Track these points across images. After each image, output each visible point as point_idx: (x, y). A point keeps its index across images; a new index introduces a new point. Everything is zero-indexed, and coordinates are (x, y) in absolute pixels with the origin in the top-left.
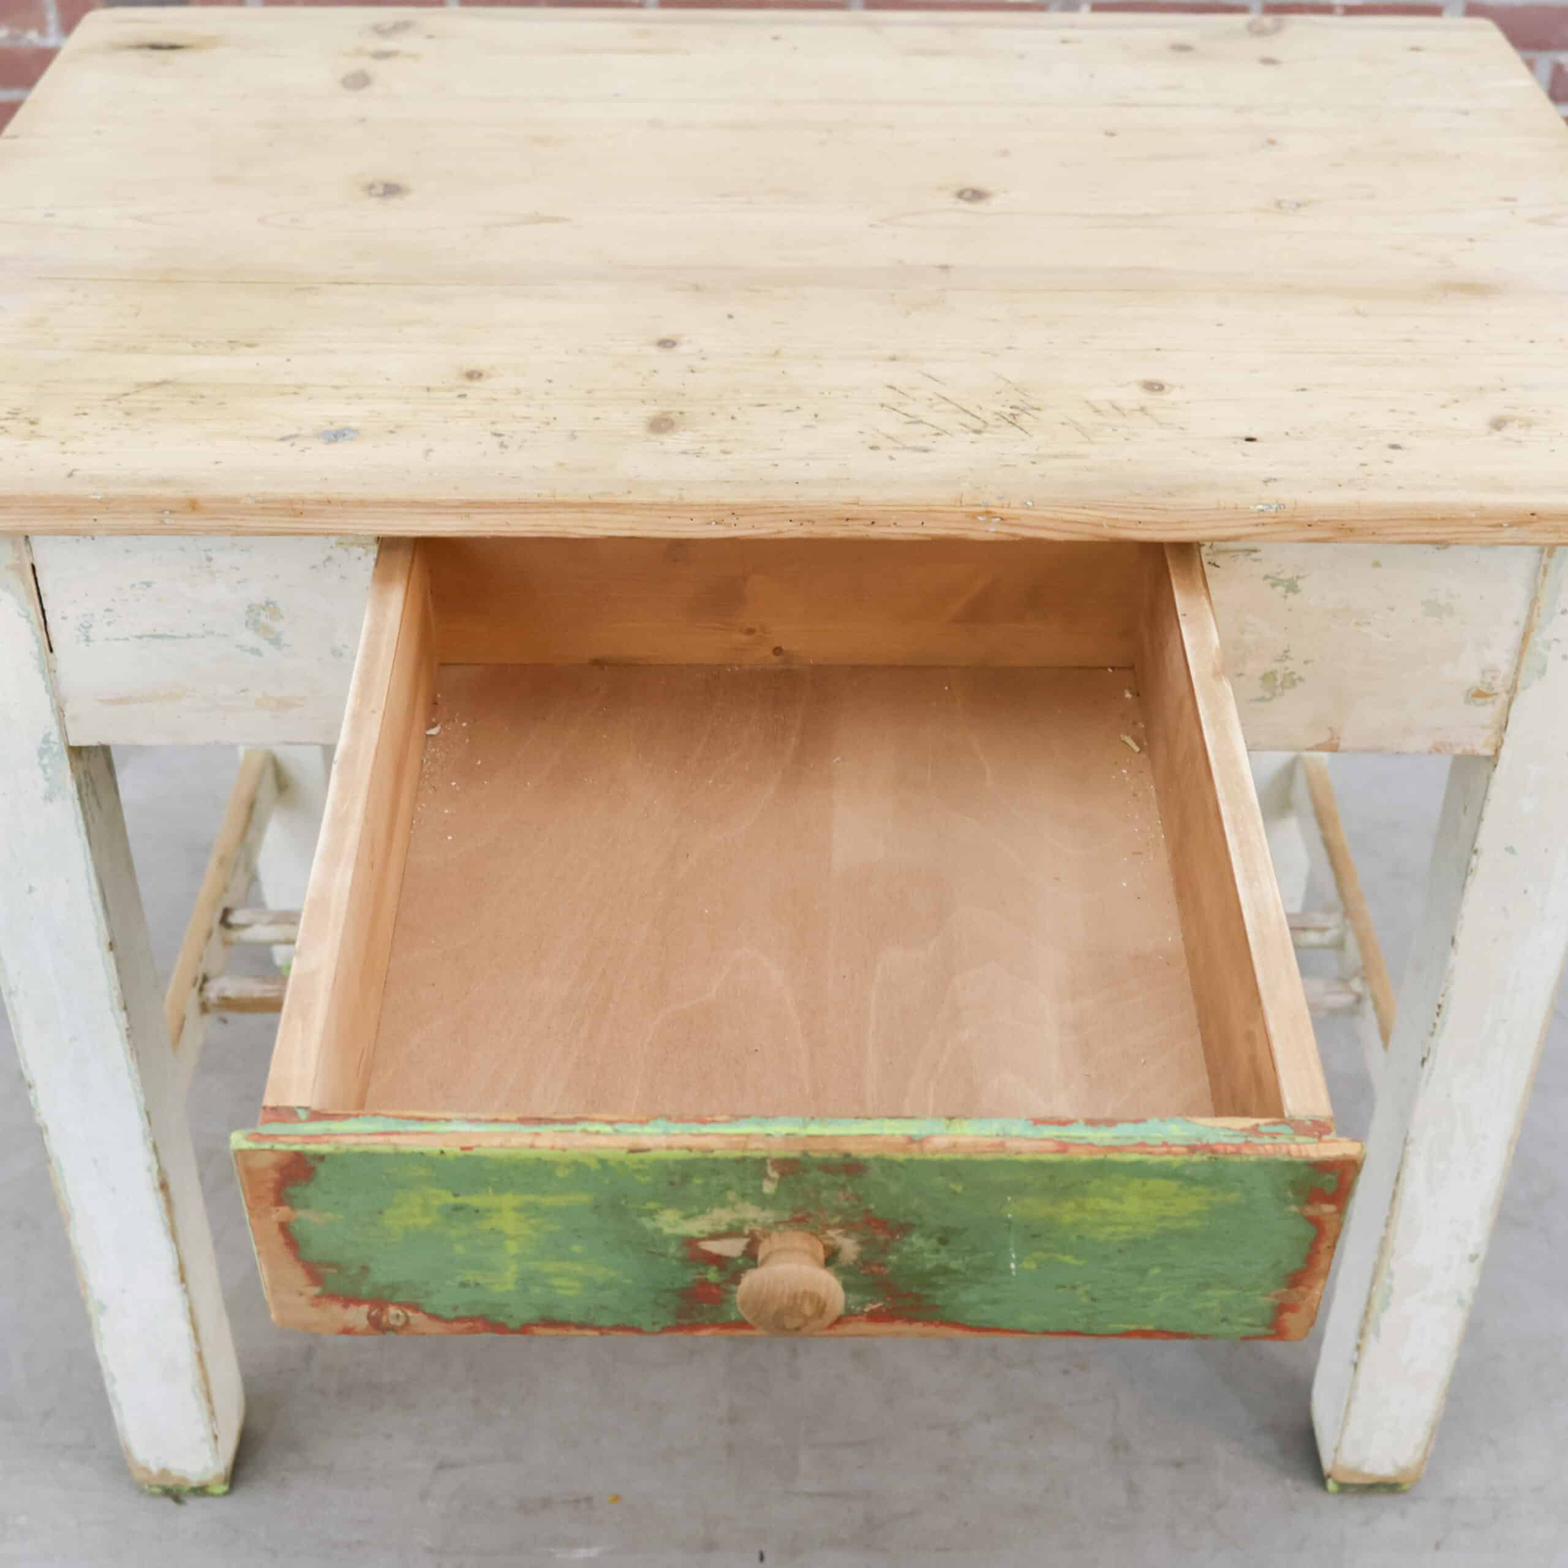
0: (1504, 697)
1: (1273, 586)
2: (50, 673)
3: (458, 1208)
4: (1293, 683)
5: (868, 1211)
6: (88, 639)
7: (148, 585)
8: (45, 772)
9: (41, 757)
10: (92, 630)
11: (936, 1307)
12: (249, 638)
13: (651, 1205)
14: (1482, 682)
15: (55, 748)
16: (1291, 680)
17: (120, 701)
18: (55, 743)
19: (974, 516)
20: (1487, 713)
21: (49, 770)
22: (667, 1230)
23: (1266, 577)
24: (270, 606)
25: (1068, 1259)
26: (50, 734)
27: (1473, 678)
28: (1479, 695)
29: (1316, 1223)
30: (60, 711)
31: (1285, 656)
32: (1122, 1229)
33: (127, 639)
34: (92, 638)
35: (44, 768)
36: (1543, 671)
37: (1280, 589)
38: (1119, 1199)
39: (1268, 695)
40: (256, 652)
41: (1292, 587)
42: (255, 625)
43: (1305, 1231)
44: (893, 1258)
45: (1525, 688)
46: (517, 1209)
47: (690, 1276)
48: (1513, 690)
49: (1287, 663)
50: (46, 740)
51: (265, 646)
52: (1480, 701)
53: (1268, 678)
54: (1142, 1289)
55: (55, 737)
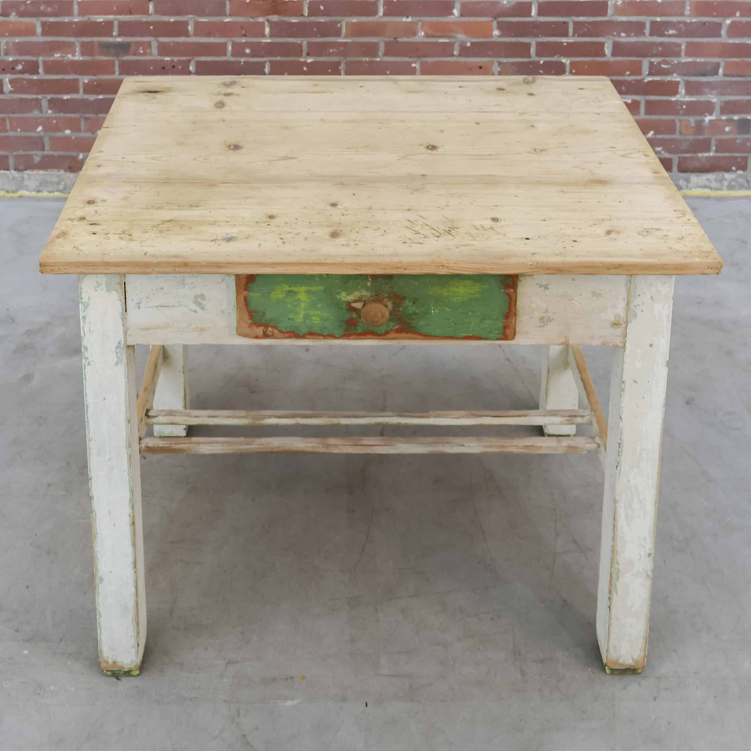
2: (124, 319)
8: (117, 355)
9: (116, 349)
10: (141, 304)
12: (194, 307)
15: (122, 346)
17: (148, 329)
18: (122, 344)
21: (119, 354)
24: (202, 296)
26: (121, 341)
30: (126, 332)
33: (152, 307)
34: (140, 307)
35: (116, 353)
40: (196, 312)
42: (196, 302)
50: (119, 343)
51: (199, 310)
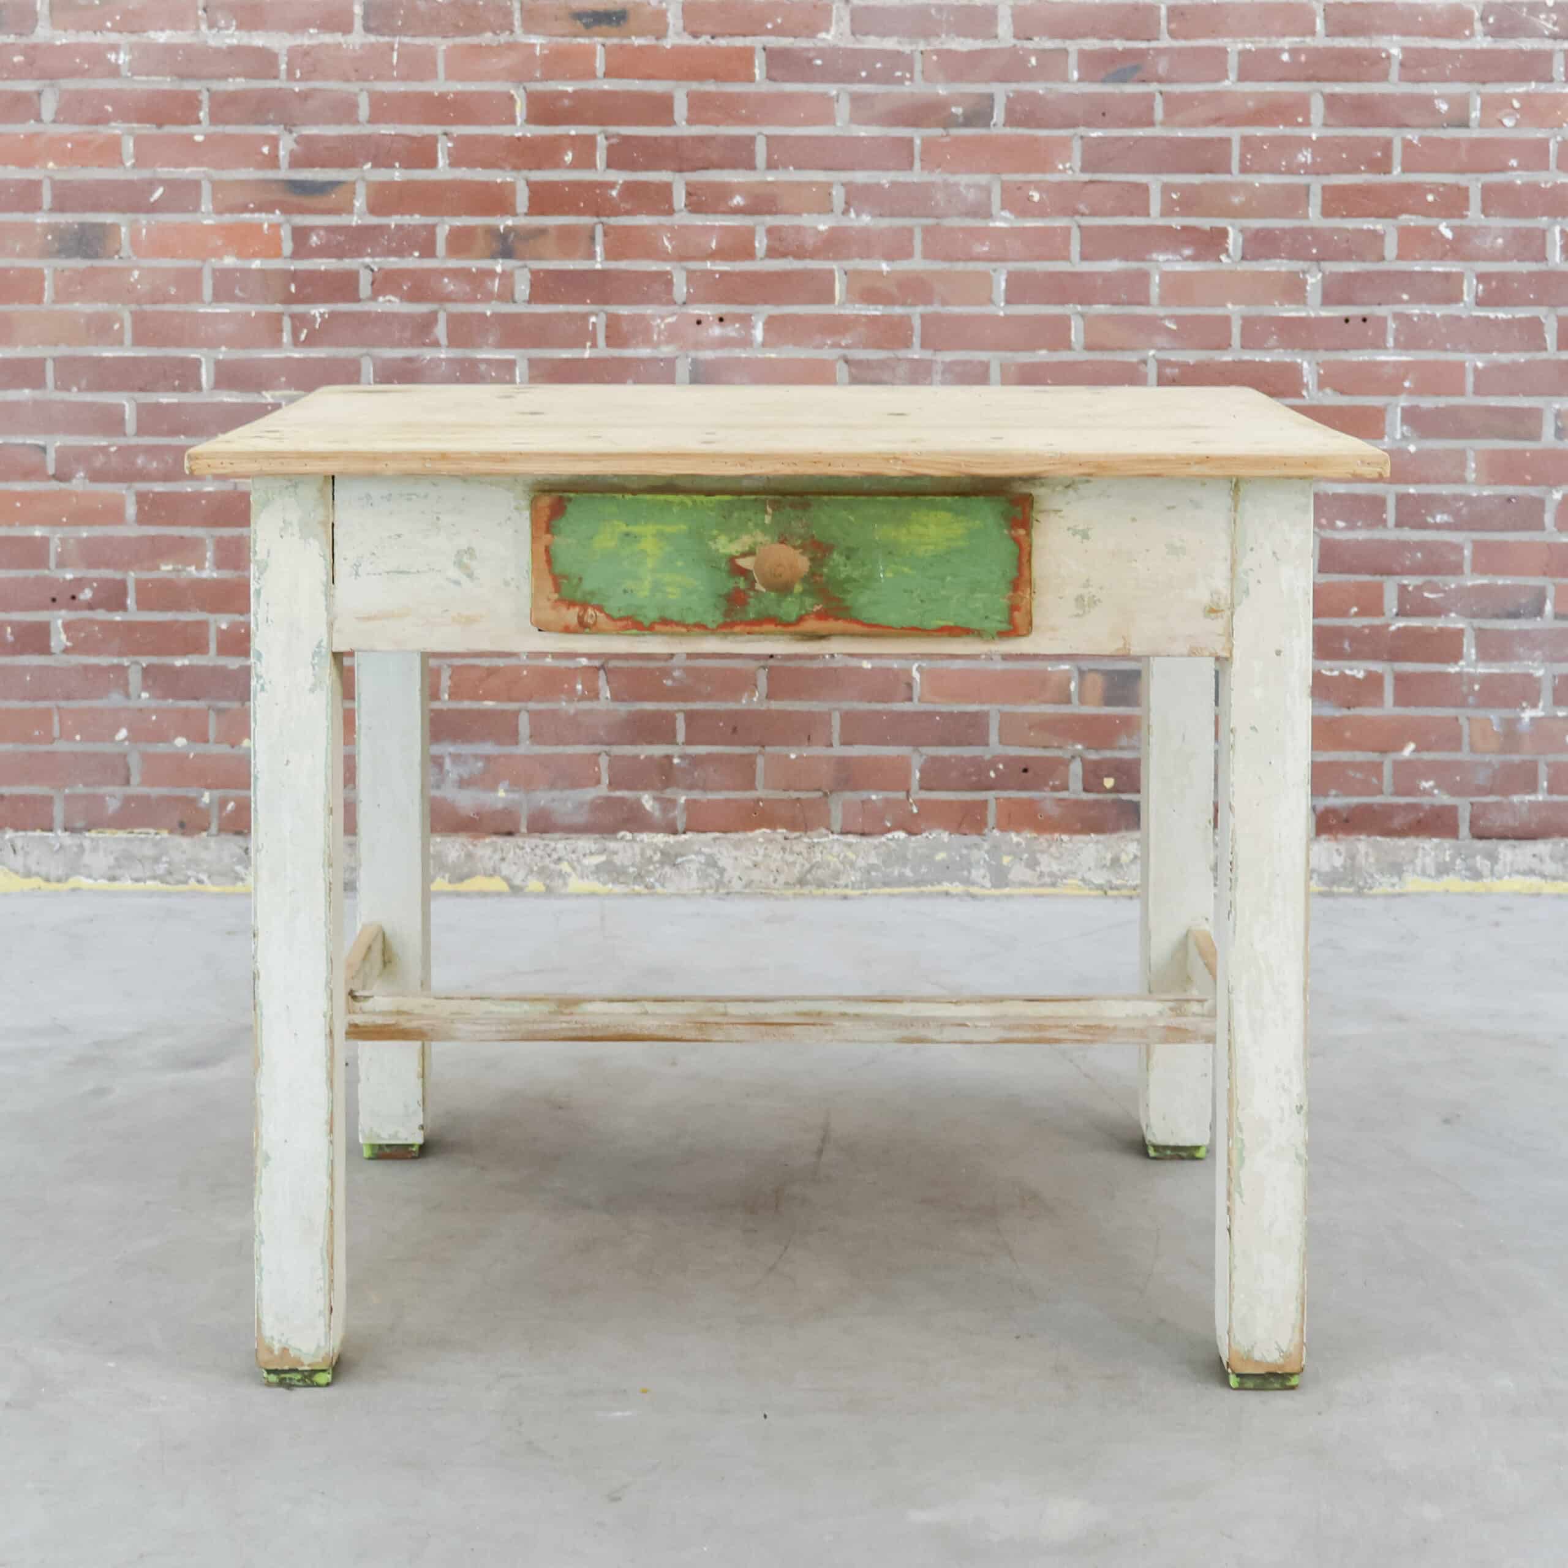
0: (1228, 613)
1: (1074, 535)
3: (627, 534)
4: (1095, 602)
5: (813, 536)
6: (357, 574)
7: (399, 536)
8: (314, 669)
9: (313, 657)
10: (360, 568)
11: (847, 609)
12: (454, 573)
13: (715, 532)
14: (1212, 601)
15: (324, 651)
16: (1094, 602)
17: (369, 618)
18: (326, 639)
19: (887, 460)
20: (1218, 625)
21: (317, 668)
22: (722, 551)
23: (1069, 529)
24: (470, 551)
25: (906, 570)
26: (324, 635)
27: (1206, 599)
28: (1213, 611)
29: (1017, 540)
30: (331, 625)
31: (1087, 584)
32: (931, 547)
33: (380, 574)
34: (360, 572)
35: (313, 666)
36: (1247, 592)
37: (1078, 537)
38: (926, 526)
39: (1081, 612)
40: (457, 583)
41: (1085, 536)
42: (460, 564)
43: (1012, 547)
44: (825, 570)
45: (1239, 604)
46: (654, 536)
47: (730, 584)
48: (1232, 606)
49: (1090, 589)
50: (319, 646)
51: (464, 579)
52: (1213, 615)
53: (1080, 599)
54: (943, 592)
55: (324, 644)
